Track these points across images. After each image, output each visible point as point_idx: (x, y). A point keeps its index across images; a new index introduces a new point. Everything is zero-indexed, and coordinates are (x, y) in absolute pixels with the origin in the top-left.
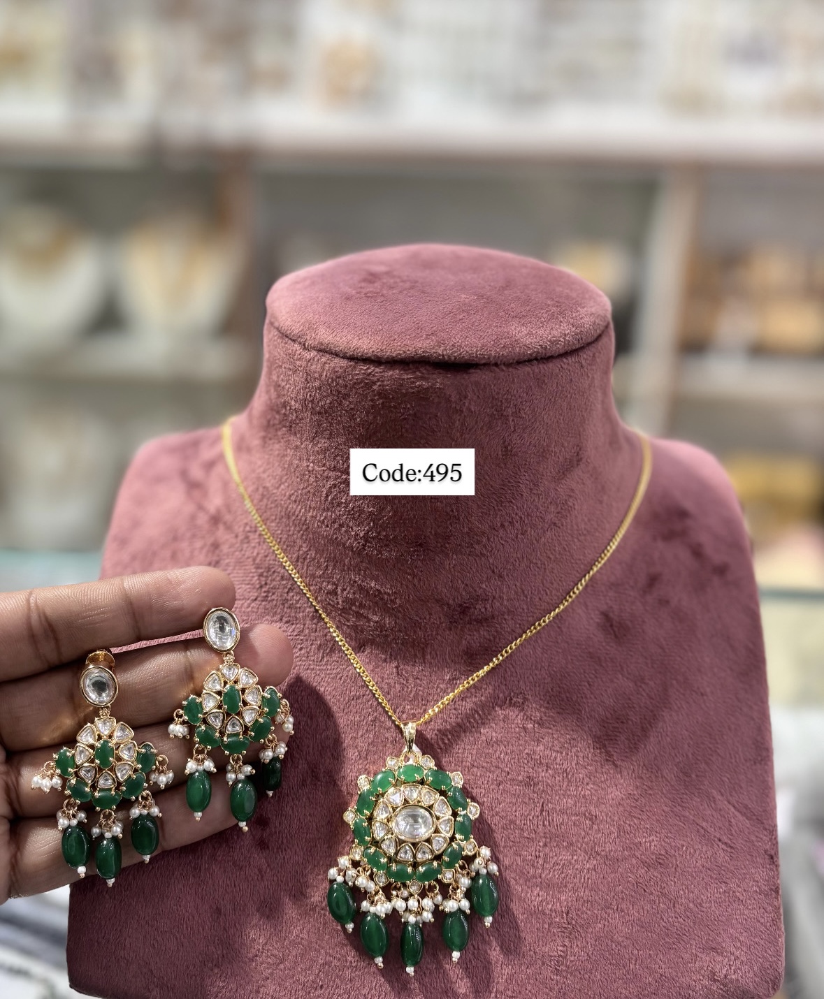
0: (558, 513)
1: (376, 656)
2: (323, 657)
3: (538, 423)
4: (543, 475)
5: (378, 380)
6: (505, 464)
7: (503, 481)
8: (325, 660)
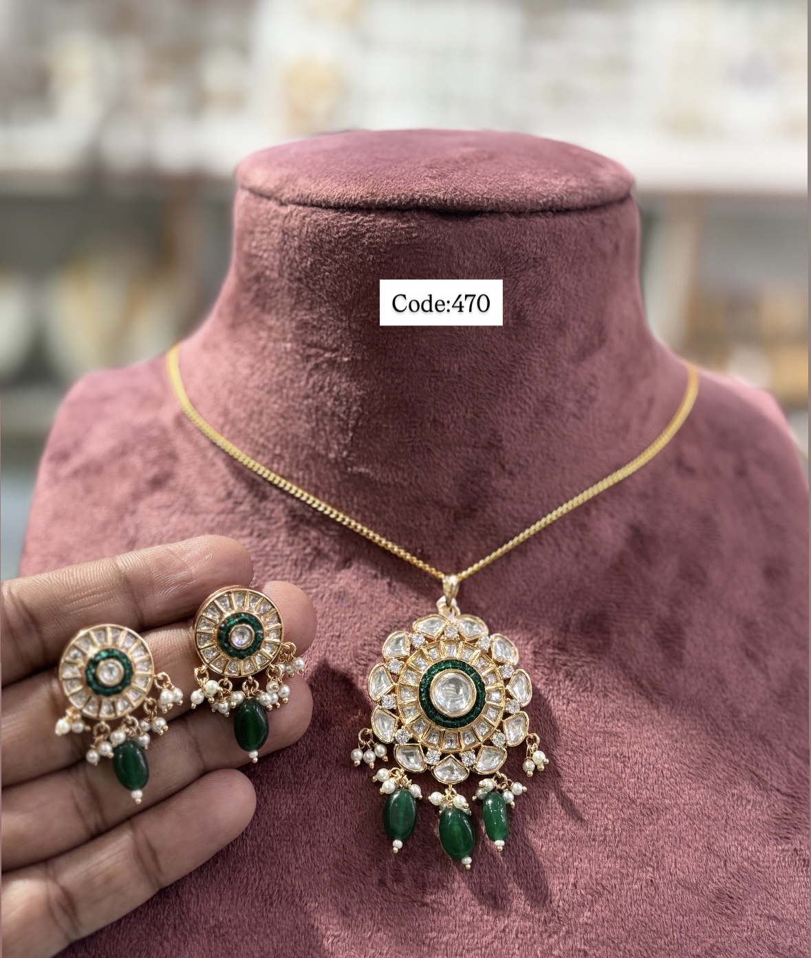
1: (365, 572)
3: (554, 288)
4: (560, 354)
5: (368, 231)
6: (516, 335)
7: (514, 356)
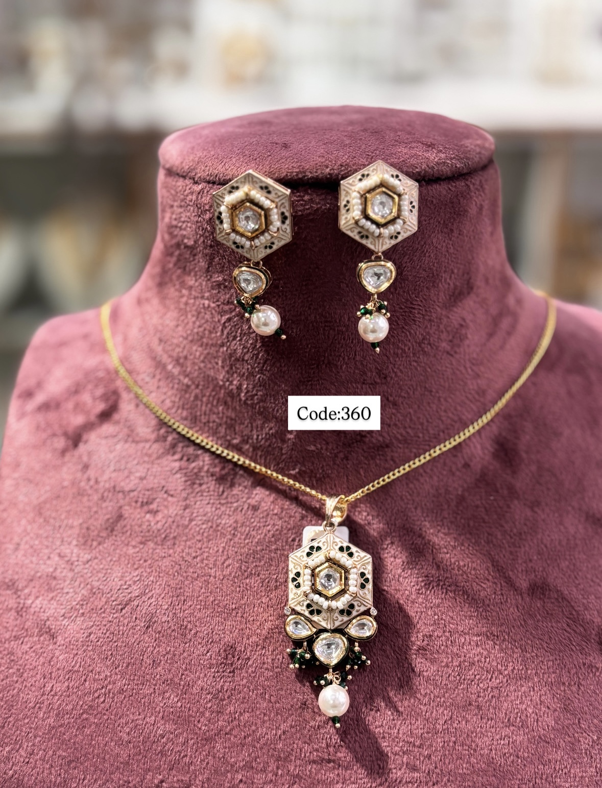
0: (451, 341)
2: (223, 492)
4: (434, 302)
8: (225, 494)
